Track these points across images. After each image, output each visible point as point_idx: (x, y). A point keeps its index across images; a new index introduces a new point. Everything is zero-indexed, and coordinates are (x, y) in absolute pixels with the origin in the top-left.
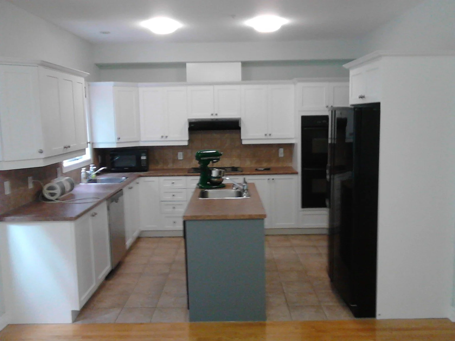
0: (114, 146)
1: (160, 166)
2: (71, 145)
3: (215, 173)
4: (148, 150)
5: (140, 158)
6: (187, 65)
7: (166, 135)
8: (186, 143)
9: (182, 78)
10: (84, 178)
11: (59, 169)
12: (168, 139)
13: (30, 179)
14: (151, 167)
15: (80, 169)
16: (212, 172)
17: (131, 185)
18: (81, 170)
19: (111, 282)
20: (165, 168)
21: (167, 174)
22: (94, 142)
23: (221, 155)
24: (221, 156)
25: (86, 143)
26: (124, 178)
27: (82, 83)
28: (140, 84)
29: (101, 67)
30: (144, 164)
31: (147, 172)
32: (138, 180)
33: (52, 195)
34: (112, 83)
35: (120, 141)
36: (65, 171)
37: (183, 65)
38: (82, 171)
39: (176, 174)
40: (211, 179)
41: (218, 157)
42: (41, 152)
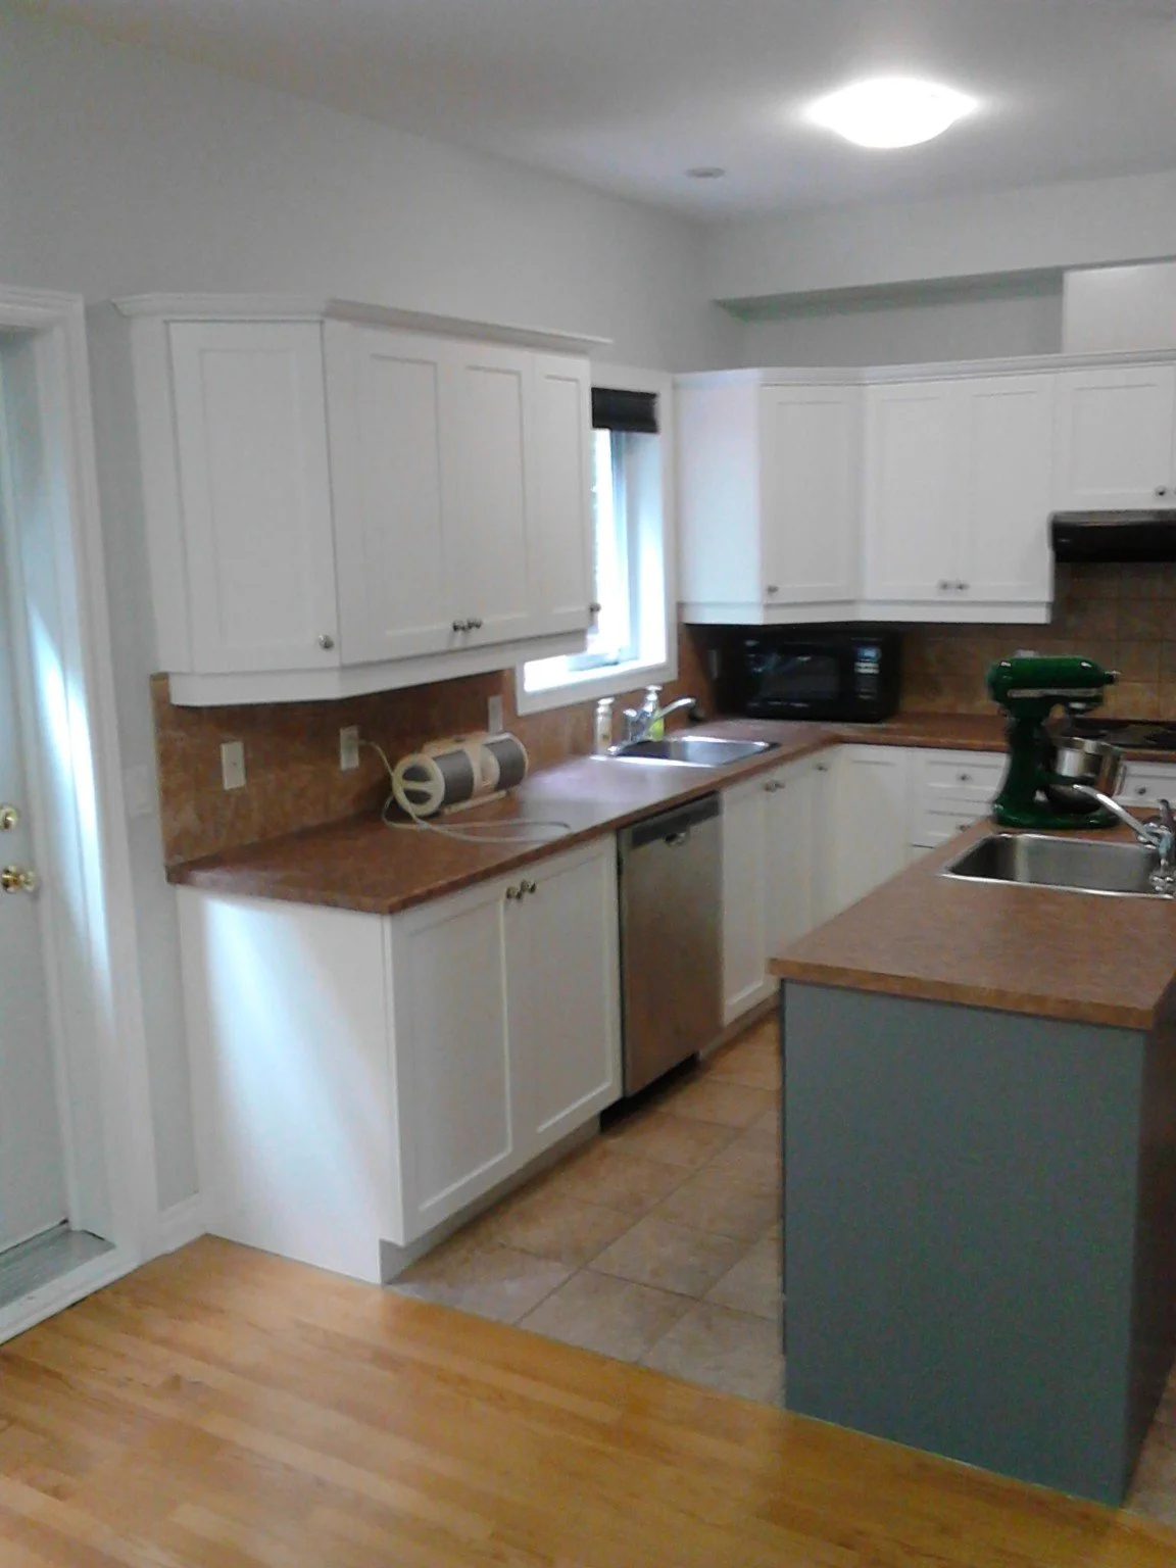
0: (753, 617)
1: (942, 703)
2: (485, 621)
3: (1070, 763)
4: (895, 639)
5: (853, 667)
6: (1073, 279)
7: (962, 579)
8: (1041, 616)
9: (1047, 340)
10: (605, 737)
11: (494, 702)
12: (969, 595)
13: (348, 736)
14: (910, 703)
15: (594, 704)
16: (1060, 757)
17: (778, 774)
18: (598, 706)
19: (613, 1143)
20: (962, 709)
21: (943, 740)
22: (685, 600)
23: (1111, 680)
24: (1108, 688)
25: (584, 608)
26: (761, 744)
27: (576, 380)
28: (869, 372)
29: (746, 310)
30: (866, 693)
31: (874, 726)
32: (825, 755)
33: (418, 798)
34: (752, 375)
35: (780, 598)
36: (523, 709)
37: (1047, 283)
38: (601, 710)
39: (978, 743)
40: (1052, 786)
41: (1093, 692)
42: (328, 645)
